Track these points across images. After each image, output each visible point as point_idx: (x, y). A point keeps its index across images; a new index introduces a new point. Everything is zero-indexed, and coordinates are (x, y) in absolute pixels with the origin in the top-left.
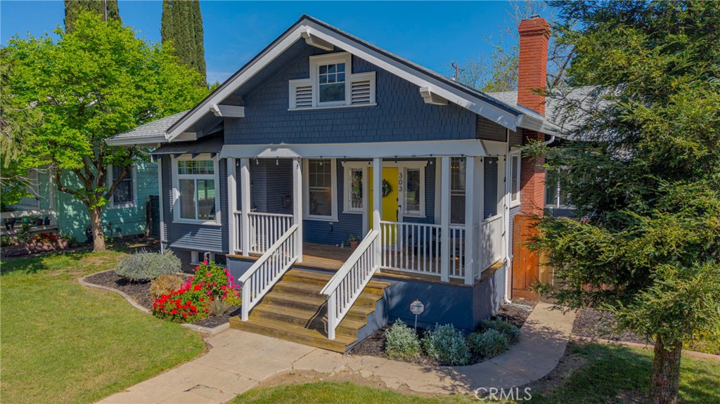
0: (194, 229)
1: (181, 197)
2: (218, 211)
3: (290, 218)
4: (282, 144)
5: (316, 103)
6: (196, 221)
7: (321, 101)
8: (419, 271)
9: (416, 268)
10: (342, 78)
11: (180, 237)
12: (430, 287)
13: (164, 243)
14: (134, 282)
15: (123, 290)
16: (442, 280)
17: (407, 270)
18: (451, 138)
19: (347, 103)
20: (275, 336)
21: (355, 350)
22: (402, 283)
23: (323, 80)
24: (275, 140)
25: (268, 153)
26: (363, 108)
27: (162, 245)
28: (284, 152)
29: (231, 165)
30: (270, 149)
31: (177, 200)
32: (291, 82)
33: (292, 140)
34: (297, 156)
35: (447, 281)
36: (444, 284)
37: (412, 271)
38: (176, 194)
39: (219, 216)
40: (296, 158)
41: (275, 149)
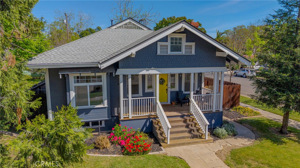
0: (88, 111)
4: (152, 68)
5: (169, 53)
6: (89, 106)
7: (171, 51)
8: (206, 110)
10: (180, 43)
16: (213, 111)
19: (183, 52)
23: (172, 43)
25: (144, 72)
26: (189, 55)
28: (152, 71)
29: (121, 78)
30: (145, 71)
31: (73, 97)
32: (158, 43)
33: (157, 66)
35: (215, 111)
36: (214, 113)
37: (203, 110)
38: (73, 94)
39: (106, 102)
40: (158, 74)
41: (148, 70)
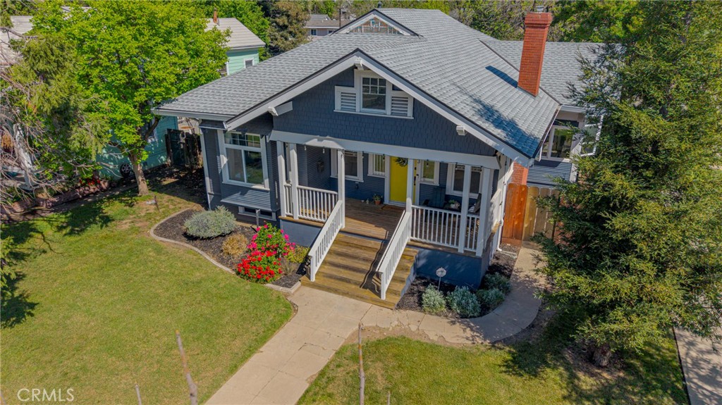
0: (244, 191)
1: (228, 162)
2: (266, 178)
3: (335, 195)
4: (328, 137)
5: (359, 109)
6: (245, 184)
7: (364, 107)
8: (441, 243)
9: (439, 240)
10: (383, 91)
11: (230, 195)
12: (449, 255)
13: (210, 194)
14: (203, 239)
15: (196, 246)
16: (459, 251)
17: (432, 242)
18: (473, 153)
19: (387, 112)
20: (339, 294)
21: (400, 306)
22: (427, 251)
23: (366, 89)
24: (322, 134)
25: (314, 142)
26: (401, 119)
27: (208, 195)
28: (328, 143)
29: (280, 147)
30: (316, 140)
31: (225, 165)
32: (337, 88)
33: (336, 135)
34: (342, 148)
35: (463, 252)
36: (460, 255)
37: (436, 243)
38: (224, 160)
39: (267, 181)
40: (340, 150)
41: (322, 140)
